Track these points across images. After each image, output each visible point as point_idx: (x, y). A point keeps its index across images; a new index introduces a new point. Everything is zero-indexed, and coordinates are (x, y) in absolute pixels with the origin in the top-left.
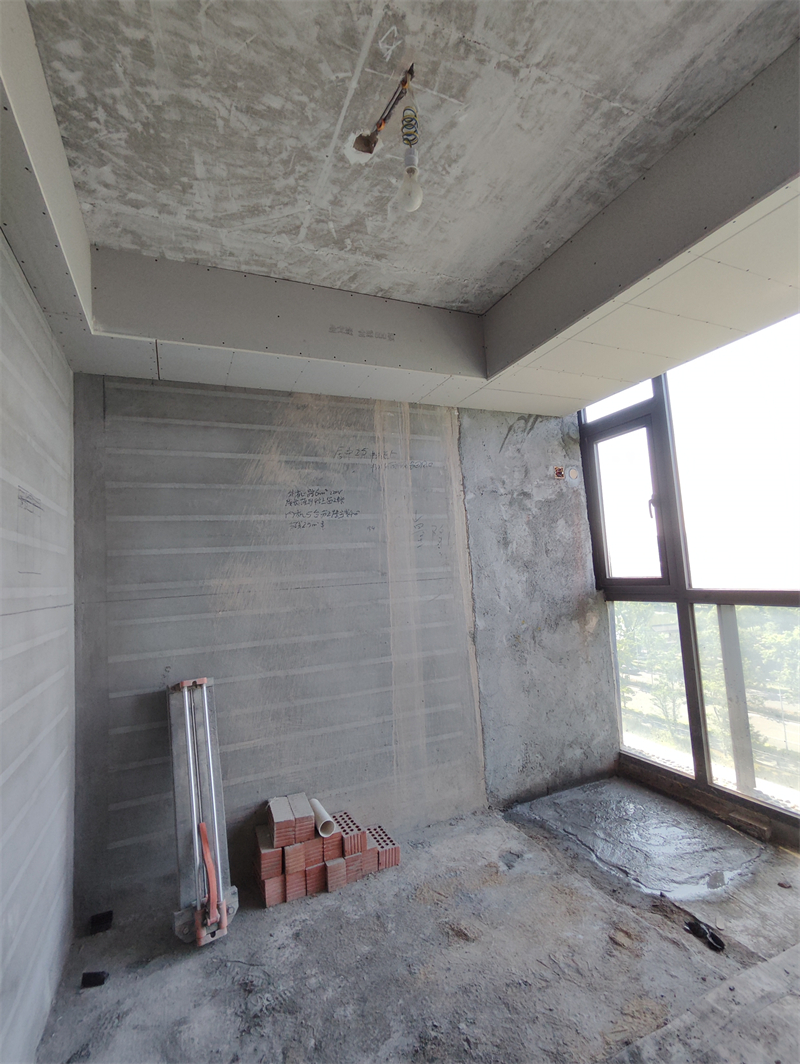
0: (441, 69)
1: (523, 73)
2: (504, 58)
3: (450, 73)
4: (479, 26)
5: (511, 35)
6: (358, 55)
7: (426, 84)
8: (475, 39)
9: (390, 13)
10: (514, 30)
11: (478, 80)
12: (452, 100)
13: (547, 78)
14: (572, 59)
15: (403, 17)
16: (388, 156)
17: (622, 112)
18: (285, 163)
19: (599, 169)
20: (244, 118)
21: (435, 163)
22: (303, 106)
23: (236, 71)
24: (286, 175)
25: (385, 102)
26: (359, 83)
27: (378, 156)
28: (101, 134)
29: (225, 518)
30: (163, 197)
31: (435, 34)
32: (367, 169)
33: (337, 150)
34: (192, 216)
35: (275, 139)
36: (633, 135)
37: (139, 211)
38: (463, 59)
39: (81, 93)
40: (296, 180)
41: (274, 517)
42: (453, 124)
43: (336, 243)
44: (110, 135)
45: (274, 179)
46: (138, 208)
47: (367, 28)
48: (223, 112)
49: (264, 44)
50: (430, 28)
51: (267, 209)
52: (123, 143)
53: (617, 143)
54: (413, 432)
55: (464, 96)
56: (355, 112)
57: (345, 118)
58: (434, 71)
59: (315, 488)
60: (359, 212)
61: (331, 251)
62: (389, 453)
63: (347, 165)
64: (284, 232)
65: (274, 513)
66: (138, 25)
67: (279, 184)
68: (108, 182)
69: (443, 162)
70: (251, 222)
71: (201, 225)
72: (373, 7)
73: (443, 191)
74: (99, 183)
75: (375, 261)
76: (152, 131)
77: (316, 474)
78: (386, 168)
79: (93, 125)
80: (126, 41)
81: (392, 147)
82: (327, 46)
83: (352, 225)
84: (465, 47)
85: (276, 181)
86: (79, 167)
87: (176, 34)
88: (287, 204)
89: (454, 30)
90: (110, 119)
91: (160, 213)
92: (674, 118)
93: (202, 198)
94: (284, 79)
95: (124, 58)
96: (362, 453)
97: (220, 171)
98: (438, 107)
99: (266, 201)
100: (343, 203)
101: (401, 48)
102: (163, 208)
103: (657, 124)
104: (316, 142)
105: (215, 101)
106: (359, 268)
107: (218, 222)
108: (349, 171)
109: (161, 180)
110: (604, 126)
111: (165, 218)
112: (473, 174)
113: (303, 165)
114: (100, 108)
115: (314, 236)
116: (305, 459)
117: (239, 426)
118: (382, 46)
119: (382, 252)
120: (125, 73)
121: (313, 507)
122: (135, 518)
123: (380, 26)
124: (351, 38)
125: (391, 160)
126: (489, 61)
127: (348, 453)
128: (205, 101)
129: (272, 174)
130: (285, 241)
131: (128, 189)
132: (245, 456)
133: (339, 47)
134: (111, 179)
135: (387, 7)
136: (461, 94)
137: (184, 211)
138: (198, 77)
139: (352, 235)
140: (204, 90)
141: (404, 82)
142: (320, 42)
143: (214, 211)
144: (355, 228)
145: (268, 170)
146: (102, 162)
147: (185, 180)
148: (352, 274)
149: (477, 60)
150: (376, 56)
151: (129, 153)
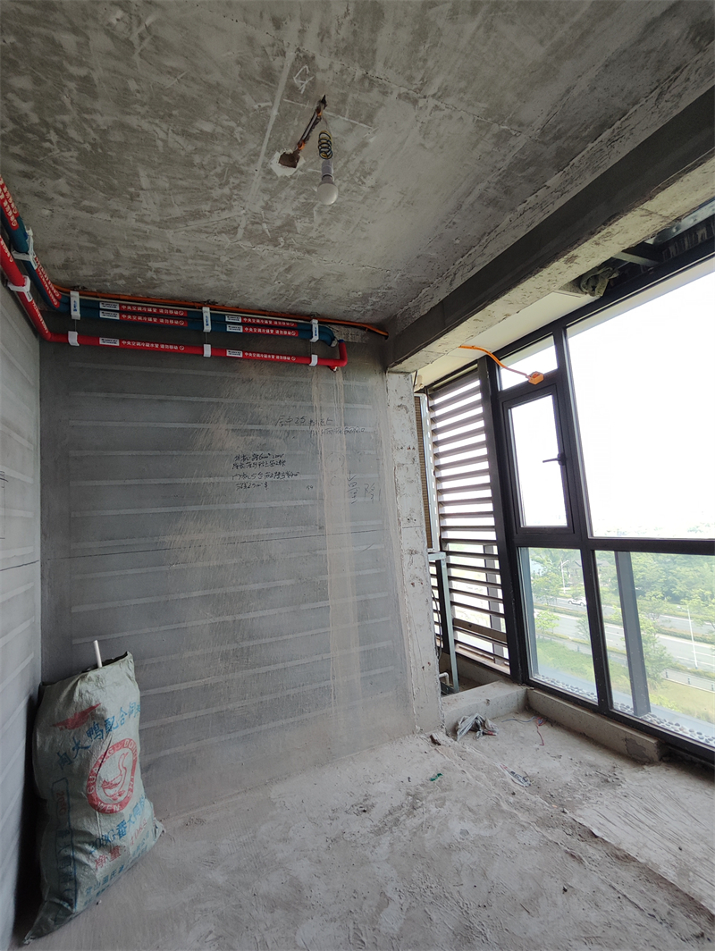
0: (350, 99)
1: (422, 103)
2: (403, 90)
3: (357, 103)
4: (379, 65)
5: (408, 72)
6: (276, 89)
7: (338, 112)
8: (377, 75)
9: (301, 55)
10: (411, 68)
11: (383, 109)
12: (361, 124)
13: (443, 106)
14: (463, 91)
15: (313, 58)
16: (310, 170)
17: (511, 134)
18: (220, 176)
19: (496, 180)
20: (180, 139)
21: (351, 175)
22: (232, 130)
23: (170, 101)
24: (221, 186)
25: (304, 126)
26: (279, 111)
27: (301, 170)
28: (55, 153)
29: (177, 481)
30: (114, 204)
31: (341, 71)
32: (293, 180)
33: (264, 165)
34: (141, 220)
35: (209, 156)
36: (522, 151)
37: (93, 216)
38: (368, 91)
39: (34, 119)
40: (230, 189)
41: (222, 479)
42: (364, 144)
43: (270, 241)
44: (63, 154)
45: (211, 189)
46: (92, 214)
47: (282, 67)
48: (162, 135)
49: (193, 79)
50: (337, 67)
51: (207, 213)
52: (74, 160)
53: (509, 159)
54: (346, 402)
55: (372, 122)
56: (278, 135)
57: (270, 139)
58: (344, 101)
59: (259, 453)
60: (289, 215)
61: (267, 247)
62: (325, 421)
63: (275, 178)
64: (223, 232)
65: (222, 476)
66: (81, 64)
67: (216, 193)
68: (64, 191)
69: (358, 174)
70: (193, 224)
71: (149, 227)
72: (286, 49)
73: (361, 198)
74: (55, 192)
75: (307, 255)
76: (100, 151)
77: (260, 440)
78: (307, 179)
79: (47, 145)
80: (71, 77)
81: (312, 163)
82: (249, 81)
83: (283, 226)
84: (369, 81)
85: (212, 191)
86: (37, 179)
87: (115, 72)
88: (224, 209)
89: (358, 68)
90: (61, 140)
91: (112, 217)
92: (556, 138)
93: (149, 205)
94: (213, 108)
95: (70, 91)
96: (301, 421)
97: (163, 183)
98: (351, 130)
99: (206, 207)
100: (274, 208)
101: (313, 83)
102: (115, 214)
103: (542, 142)
104: (246, 159)
105: (153, 126)
106: (293, 261)
107: (165, 224)
108: (277, 182)
109: (111, 191)
110: (496, 144)
111: (116, 222)
112: (386, 184)
113: (236, 178)
114: (52, 131)
115: (249, 235)
116: (250, 427)
117: (191, 399)
118: (296, 81)
119: (313, 248)
120: (72, 102)
121: (257, 470)
122: (97, 483)
123: (293, 66)
124: (269, 76)
125: (313, 173)
126: (391, 93)
127: (289, 421)
128: (145, 125)
129: (209, 185)
130: (225, 239)
131: (82, 197)
132: (196, 425)
133: (259, 82)
134: (66, 189)
135: (298, 50)
136: (369, 119)
137: (133, 214)
138: (136, 106)
139: (285, 234)
140: (143, 117)
141: (318, 110)
142: (242, 78)
143: (160, 215)
144: (286, 228)
145: (205, 182)
146: (57, 176)
147: (132, 190)
148: (287, 266)
149: (380, 92)
150: (292, 90)
151: (80, 168)
